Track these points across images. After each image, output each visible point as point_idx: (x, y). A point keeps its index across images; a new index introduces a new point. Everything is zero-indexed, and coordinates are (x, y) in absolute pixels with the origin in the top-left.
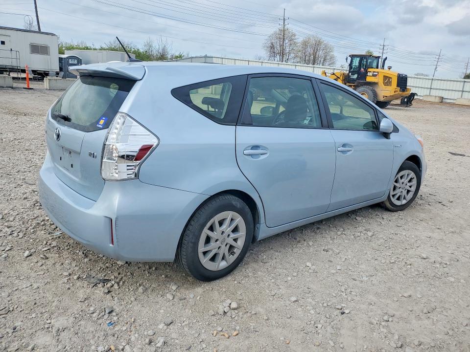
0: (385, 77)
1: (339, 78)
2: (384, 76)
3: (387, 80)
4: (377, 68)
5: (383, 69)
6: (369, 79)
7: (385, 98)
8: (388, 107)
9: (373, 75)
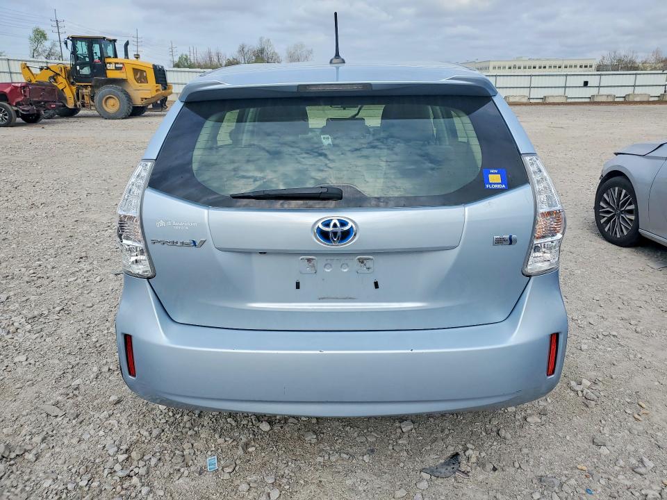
0: (136, 71)
1: (59, 75)
2: (133, 69)
3: (139, 74)
4: (116, 56)
5: (128, 58)
6: (111, 74)
7: (144, 101)
8: (146, 113)
9: (117, 69)
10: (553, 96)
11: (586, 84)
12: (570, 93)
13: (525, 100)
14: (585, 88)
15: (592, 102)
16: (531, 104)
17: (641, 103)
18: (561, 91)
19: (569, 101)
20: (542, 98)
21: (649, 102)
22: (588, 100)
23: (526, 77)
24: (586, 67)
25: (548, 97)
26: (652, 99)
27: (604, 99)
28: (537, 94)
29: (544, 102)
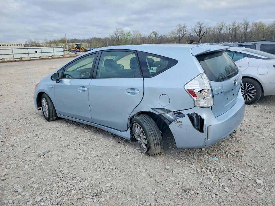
10: (24, 57)
11: (36, 52)
12: (31, 55)
13: (12, 60)
14: (36, 53)
15: (40, 59)
16: (16, 61)
17: (58, 58)
18: (27, 55)
19: (32, 59)
20: (20, 58)
21: (60, 58)
22: (39, 58)
23: (10, 50)
24: (19, 45)
25: (23, 57)
26: (61, 57)
27: (45, 57)
28: (17, 57)
29: (21, 60)
